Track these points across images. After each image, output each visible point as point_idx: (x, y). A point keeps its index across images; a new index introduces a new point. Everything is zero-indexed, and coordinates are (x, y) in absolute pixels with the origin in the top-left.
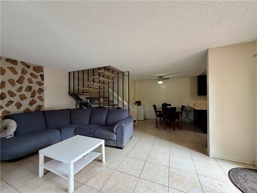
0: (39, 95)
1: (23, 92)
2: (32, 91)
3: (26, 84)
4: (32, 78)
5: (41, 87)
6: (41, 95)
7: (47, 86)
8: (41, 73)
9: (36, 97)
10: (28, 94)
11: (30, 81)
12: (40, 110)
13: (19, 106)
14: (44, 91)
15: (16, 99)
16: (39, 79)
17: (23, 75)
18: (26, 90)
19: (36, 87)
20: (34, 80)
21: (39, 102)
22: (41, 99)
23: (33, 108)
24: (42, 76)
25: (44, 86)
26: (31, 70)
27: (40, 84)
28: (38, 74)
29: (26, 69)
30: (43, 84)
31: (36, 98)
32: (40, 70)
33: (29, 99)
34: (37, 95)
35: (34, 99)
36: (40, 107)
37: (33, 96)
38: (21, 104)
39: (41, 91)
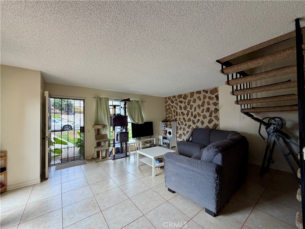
0: (215, 115)
1: (205, 113)
2: (210, 111)
3: (206, 106)
4: (209, 100)
5: (216, 107)
6: (216, 114)
7: (222, 106)
8: (216, 94)
9: (213, 116)
10: (207, 114)
11: (209, 104)
12: (216, 128)
13: (203, 123)
14: (219, 110)
15: (201, 118)
16: (215, 100)
17: (204, 100)
18: (206, 111)
19: (212, 108)
20: (211, 102)
21: (215, 122)
22: (217, 118)
23: (211, 126)
24: (217, 97)
25: (219, 106)
26: (208, 95)
27: (216, 104)
28: (214, 96)
29: (206, 94)
30: (218, 104)
31: (213, 118)
32: (215, 92)
33: (208, 118)
34: (214, 115)
35: (211, 118)
36: (216, 126)
37: (210, 116)
38: (203, 122)
39: (217, 110)
